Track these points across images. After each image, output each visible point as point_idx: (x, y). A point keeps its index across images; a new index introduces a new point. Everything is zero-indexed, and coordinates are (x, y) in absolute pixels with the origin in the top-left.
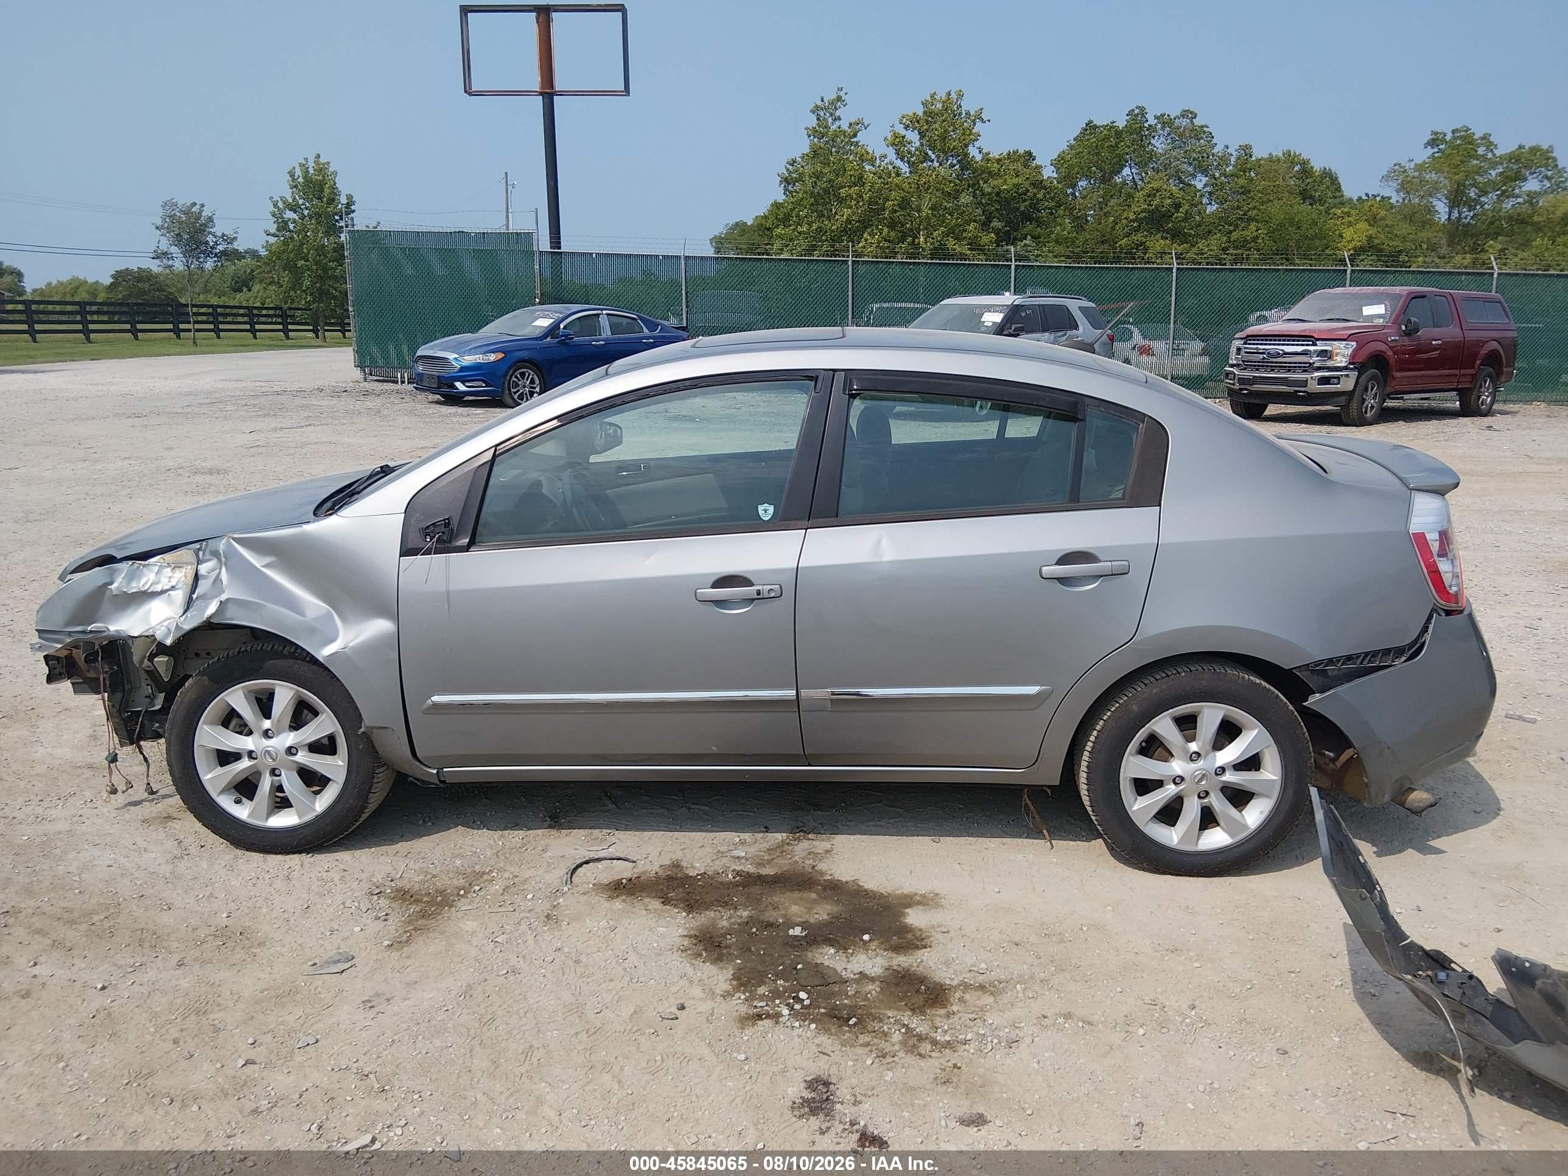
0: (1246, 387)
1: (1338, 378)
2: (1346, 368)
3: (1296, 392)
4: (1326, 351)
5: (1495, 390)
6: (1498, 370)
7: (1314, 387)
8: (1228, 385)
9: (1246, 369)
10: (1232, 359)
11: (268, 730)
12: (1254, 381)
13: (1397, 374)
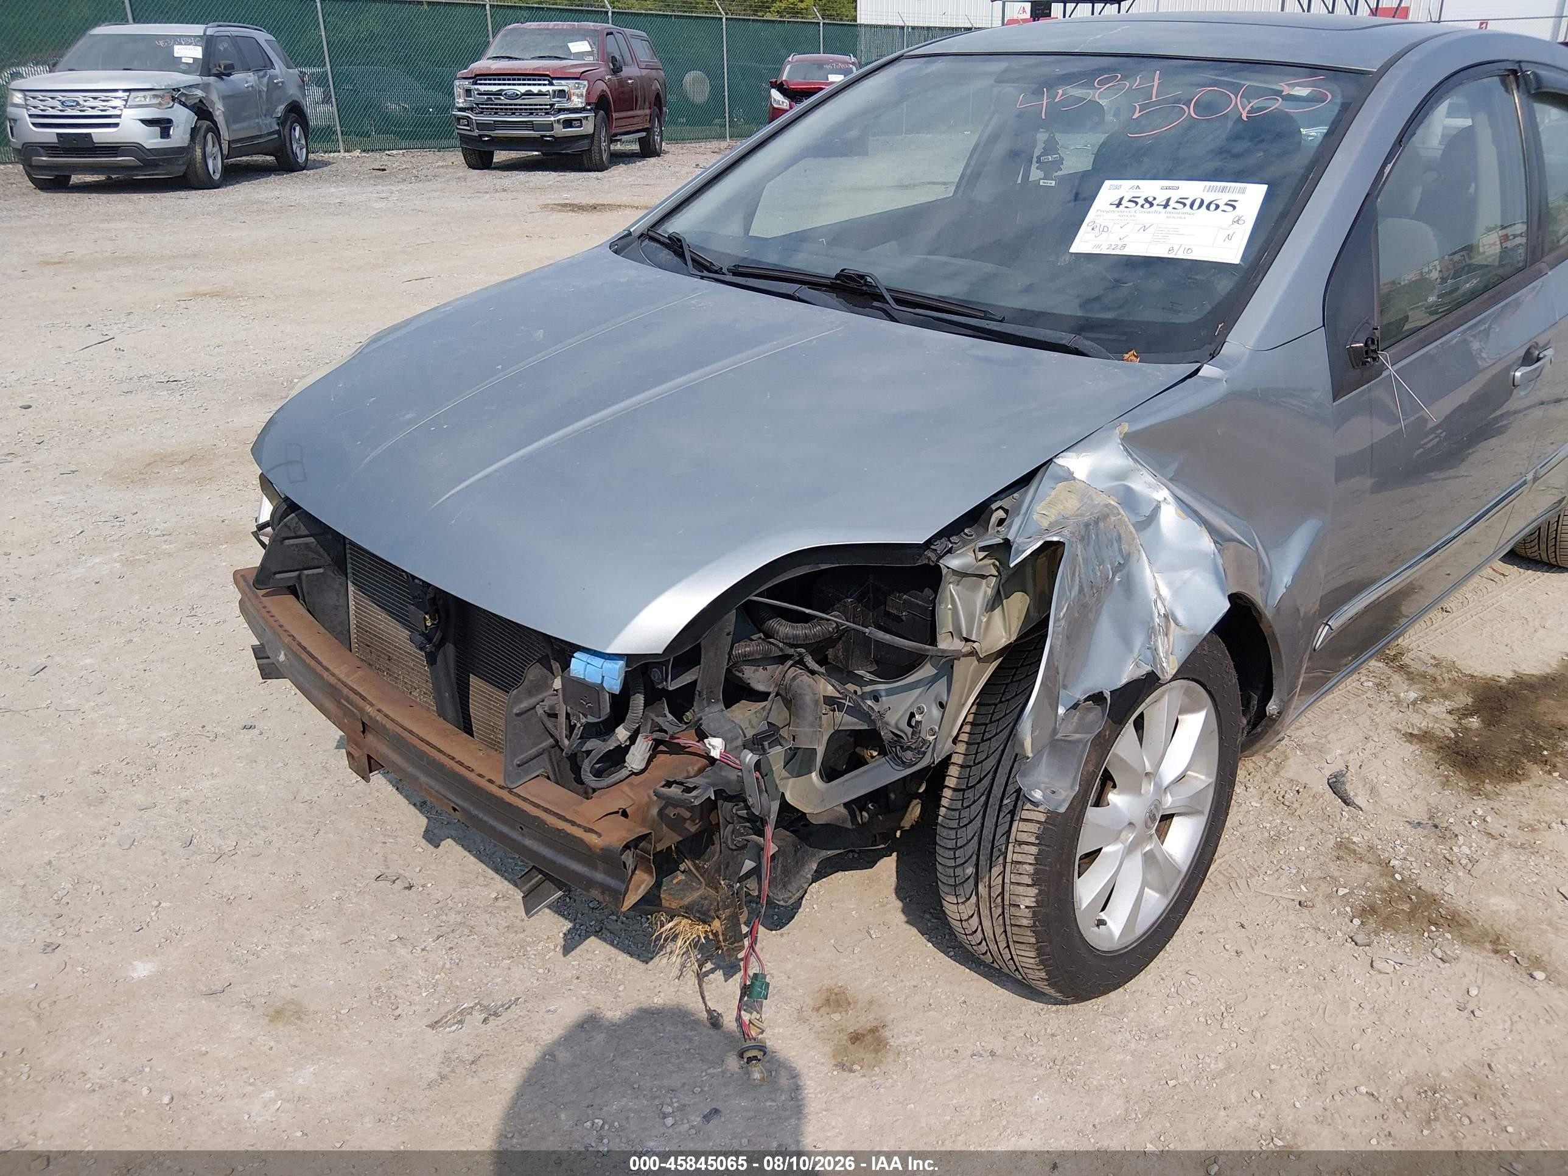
0: (486, 133)
1: (579, 120)
2: (583, 110)
3: (543, 136)
4: (564, 91)
5: (661, 129)
6: (661, 110)
7: (560, 131)
8: (463, 132)
9: (482, 113)
10: (460, 102)
11: (1147, 774)
12: (495, 125)
13: (615, 115)
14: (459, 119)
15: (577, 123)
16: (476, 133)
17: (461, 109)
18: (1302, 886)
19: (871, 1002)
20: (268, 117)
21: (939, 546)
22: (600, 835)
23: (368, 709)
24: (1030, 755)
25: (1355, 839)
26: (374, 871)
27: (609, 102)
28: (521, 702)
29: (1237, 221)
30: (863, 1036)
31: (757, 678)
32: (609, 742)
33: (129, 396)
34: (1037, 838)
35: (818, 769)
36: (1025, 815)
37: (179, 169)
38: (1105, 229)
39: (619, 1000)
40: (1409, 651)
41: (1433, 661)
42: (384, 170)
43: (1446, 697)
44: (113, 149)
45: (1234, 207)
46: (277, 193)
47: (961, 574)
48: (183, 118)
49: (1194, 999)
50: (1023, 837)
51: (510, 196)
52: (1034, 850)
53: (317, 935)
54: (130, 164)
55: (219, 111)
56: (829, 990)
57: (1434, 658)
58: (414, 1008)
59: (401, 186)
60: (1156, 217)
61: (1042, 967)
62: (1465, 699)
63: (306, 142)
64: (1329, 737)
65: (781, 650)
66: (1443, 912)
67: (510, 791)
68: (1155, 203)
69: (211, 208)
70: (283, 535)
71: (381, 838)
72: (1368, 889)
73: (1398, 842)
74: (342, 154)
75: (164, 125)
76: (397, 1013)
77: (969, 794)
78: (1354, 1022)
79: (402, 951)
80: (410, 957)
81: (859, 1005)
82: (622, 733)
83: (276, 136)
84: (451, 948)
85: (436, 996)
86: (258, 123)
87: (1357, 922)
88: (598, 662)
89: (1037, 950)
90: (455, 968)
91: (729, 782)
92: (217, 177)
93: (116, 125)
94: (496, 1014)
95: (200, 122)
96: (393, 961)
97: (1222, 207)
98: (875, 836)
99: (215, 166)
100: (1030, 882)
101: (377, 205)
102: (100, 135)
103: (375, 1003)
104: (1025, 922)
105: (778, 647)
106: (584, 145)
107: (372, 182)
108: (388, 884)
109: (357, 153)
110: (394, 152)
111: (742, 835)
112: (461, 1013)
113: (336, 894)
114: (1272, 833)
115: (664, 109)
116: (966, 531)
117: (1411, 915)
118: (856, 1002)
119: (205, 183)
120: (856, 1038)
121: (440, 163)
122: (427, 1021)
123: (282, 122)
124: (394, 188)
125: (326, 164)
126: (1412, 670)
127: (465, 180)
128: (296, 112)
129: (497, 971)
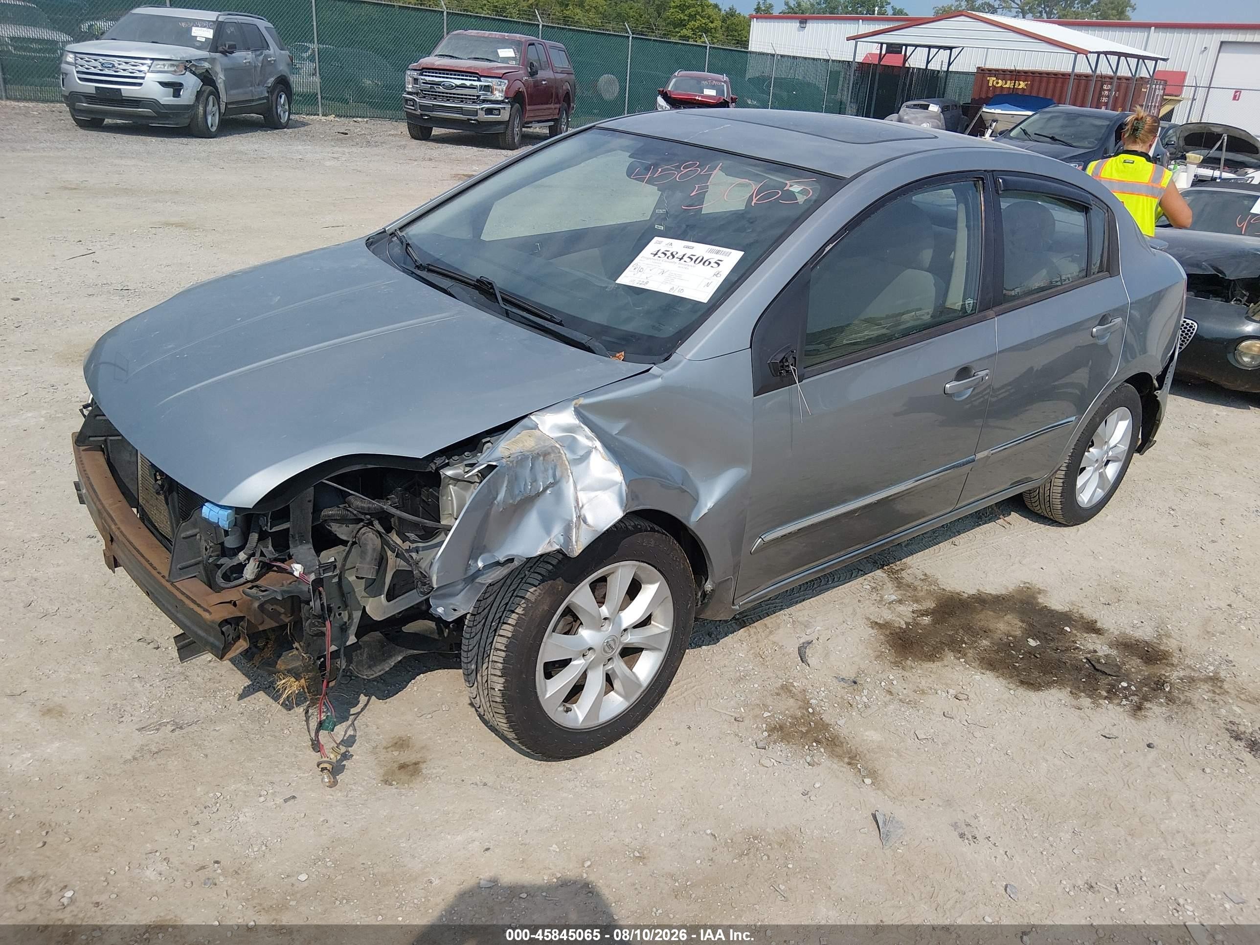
0: (427, 113)
1: (499, 109)
2: (502, 102)
3: (469, 119)
4: (488, 86)
5: (568, 121)
6: (569, 105)
7: (483, 117)
8: (410, 111)
9: (424, 97)
10: (410, 87)
11: (605, 619)
12: (434, 108)
13: (528, 108)
14: (407, 100)
15: (496, 112)
16: (419, 112)
17: (409, 93)
18: (742, 709)
19: (423, 748)
20: (261, 86)
21: (439, 461)
22: (210, 613)
23: (113, 527)
24: (435, 586)
25: (795, 684)
26: (139, 635)
27: (523, 97)
28: (188, 530)
29: (716, 275)
30: (408, 766)
31: (341, 531)
32: (234, 560)
33: (91, 298)
34: (505, 647)
35: (385, 593)
36: (501, 632)
37: (184, 121)
38: (641, 270)
39: (262, 729)
40: (910, 567)
41: (923, 577)
42: (347, 134)
43: (917, 601)
44: (136, 102)
45: (719, 265)
46: (256, 146)
47: (456, 480)
48: (191, 83)
49: (633, 767)
50: (499, 646)
51: (432, 164)
52: (503, 654)
53: (88, 669)
54: (147, 114)
55: (220, 79)
56: (400, 738)
57: (926, 575)
58: (133, 718)
59: (354, 149)
60: (673, 266)
61: (511, 730)
62: (930, 604)
63: (289, 107)
64: (817, 618)
65: (355, 515)
66: (827, 736)
67: (172, 584)
68: (676, 256)
69: (203, 155)
70: (96, 413)
71: (151, 616)
72: (785, 715)
73: (823, 689)
74: (320, 117)
75: (176, 88)
76: (121, 720)
77: (477, 617)
78: (729, 793)
79: (137, 685)
80: (141, 689)
81: (415, 748)
82: (242, 556)
83: (265, 101)
84: (169, 687)
85: (149, 713)
86: (252, 91)
87: (766, 734)
88: (217, 509)
89: (507, 718)
90: (167, 699)
91: (302, 592)
92: (214, 129)
93: (140, 84)
94: (181, 728)
95: (205, 87)
96: (130, 690)
97: (712, 264)
98: (451, 644)
99: (213, 121)
100: (500, 674)
101: (328, 163)
102: (128, 91)
103: (110, 712)
104: (498, 700)
105: (353, 514)
106: (500, 129)
107: (333, 143)
108: (145, 644)
109: (332, 117)
110: (359, 119)
111: (317, 626)
112: (160, 725)
113: (109, 646)
114: (742, 674)
115: (572, 104)
116: (466, 454)
117: (804, 735)
118: (413, 747)
119: (204, 133)
120: (402, 767)
121: (392, 132)
122: (137, 726)
123: (271, 91)
124: (346, 150)
125: (304, 124)
126: (904, 581)
127: (405, 147)
128: (283, 84)
129: (192, 704)
